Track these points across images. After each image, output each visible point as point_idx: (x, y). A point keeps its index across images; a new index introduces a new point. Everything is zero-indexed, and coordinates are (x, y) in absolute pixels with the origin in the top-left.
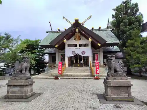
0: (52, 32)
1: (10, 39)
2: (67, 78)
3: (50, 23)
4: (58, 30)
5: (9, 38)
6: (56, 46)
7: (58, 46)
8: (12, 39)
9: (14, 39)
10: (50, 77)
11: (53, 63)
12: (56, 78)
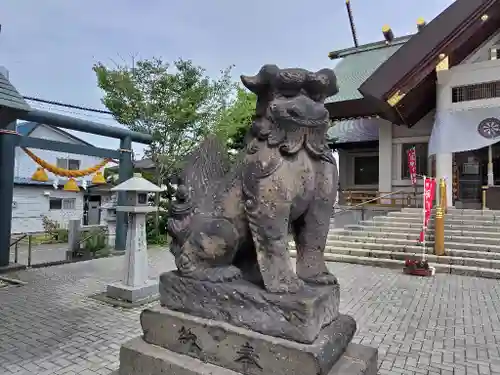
0: (357, 50)
1: (197, 84)
2: (478, 274)
3: (348, 5)
4: (383, 38)
5: (196, 81)
6: (394, 101)
7: (400, 97)
8: (205, 82)
9: (211, 84)
10: (370, 255)
11: (358, 187)
12: (416, 268)
